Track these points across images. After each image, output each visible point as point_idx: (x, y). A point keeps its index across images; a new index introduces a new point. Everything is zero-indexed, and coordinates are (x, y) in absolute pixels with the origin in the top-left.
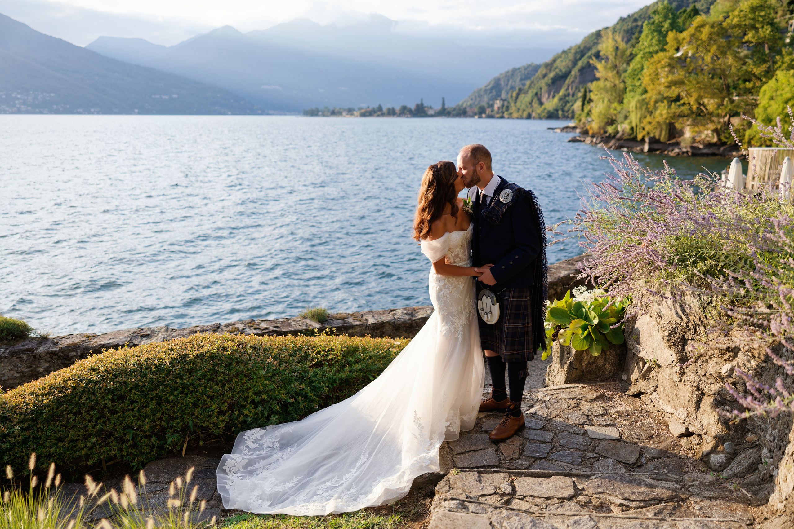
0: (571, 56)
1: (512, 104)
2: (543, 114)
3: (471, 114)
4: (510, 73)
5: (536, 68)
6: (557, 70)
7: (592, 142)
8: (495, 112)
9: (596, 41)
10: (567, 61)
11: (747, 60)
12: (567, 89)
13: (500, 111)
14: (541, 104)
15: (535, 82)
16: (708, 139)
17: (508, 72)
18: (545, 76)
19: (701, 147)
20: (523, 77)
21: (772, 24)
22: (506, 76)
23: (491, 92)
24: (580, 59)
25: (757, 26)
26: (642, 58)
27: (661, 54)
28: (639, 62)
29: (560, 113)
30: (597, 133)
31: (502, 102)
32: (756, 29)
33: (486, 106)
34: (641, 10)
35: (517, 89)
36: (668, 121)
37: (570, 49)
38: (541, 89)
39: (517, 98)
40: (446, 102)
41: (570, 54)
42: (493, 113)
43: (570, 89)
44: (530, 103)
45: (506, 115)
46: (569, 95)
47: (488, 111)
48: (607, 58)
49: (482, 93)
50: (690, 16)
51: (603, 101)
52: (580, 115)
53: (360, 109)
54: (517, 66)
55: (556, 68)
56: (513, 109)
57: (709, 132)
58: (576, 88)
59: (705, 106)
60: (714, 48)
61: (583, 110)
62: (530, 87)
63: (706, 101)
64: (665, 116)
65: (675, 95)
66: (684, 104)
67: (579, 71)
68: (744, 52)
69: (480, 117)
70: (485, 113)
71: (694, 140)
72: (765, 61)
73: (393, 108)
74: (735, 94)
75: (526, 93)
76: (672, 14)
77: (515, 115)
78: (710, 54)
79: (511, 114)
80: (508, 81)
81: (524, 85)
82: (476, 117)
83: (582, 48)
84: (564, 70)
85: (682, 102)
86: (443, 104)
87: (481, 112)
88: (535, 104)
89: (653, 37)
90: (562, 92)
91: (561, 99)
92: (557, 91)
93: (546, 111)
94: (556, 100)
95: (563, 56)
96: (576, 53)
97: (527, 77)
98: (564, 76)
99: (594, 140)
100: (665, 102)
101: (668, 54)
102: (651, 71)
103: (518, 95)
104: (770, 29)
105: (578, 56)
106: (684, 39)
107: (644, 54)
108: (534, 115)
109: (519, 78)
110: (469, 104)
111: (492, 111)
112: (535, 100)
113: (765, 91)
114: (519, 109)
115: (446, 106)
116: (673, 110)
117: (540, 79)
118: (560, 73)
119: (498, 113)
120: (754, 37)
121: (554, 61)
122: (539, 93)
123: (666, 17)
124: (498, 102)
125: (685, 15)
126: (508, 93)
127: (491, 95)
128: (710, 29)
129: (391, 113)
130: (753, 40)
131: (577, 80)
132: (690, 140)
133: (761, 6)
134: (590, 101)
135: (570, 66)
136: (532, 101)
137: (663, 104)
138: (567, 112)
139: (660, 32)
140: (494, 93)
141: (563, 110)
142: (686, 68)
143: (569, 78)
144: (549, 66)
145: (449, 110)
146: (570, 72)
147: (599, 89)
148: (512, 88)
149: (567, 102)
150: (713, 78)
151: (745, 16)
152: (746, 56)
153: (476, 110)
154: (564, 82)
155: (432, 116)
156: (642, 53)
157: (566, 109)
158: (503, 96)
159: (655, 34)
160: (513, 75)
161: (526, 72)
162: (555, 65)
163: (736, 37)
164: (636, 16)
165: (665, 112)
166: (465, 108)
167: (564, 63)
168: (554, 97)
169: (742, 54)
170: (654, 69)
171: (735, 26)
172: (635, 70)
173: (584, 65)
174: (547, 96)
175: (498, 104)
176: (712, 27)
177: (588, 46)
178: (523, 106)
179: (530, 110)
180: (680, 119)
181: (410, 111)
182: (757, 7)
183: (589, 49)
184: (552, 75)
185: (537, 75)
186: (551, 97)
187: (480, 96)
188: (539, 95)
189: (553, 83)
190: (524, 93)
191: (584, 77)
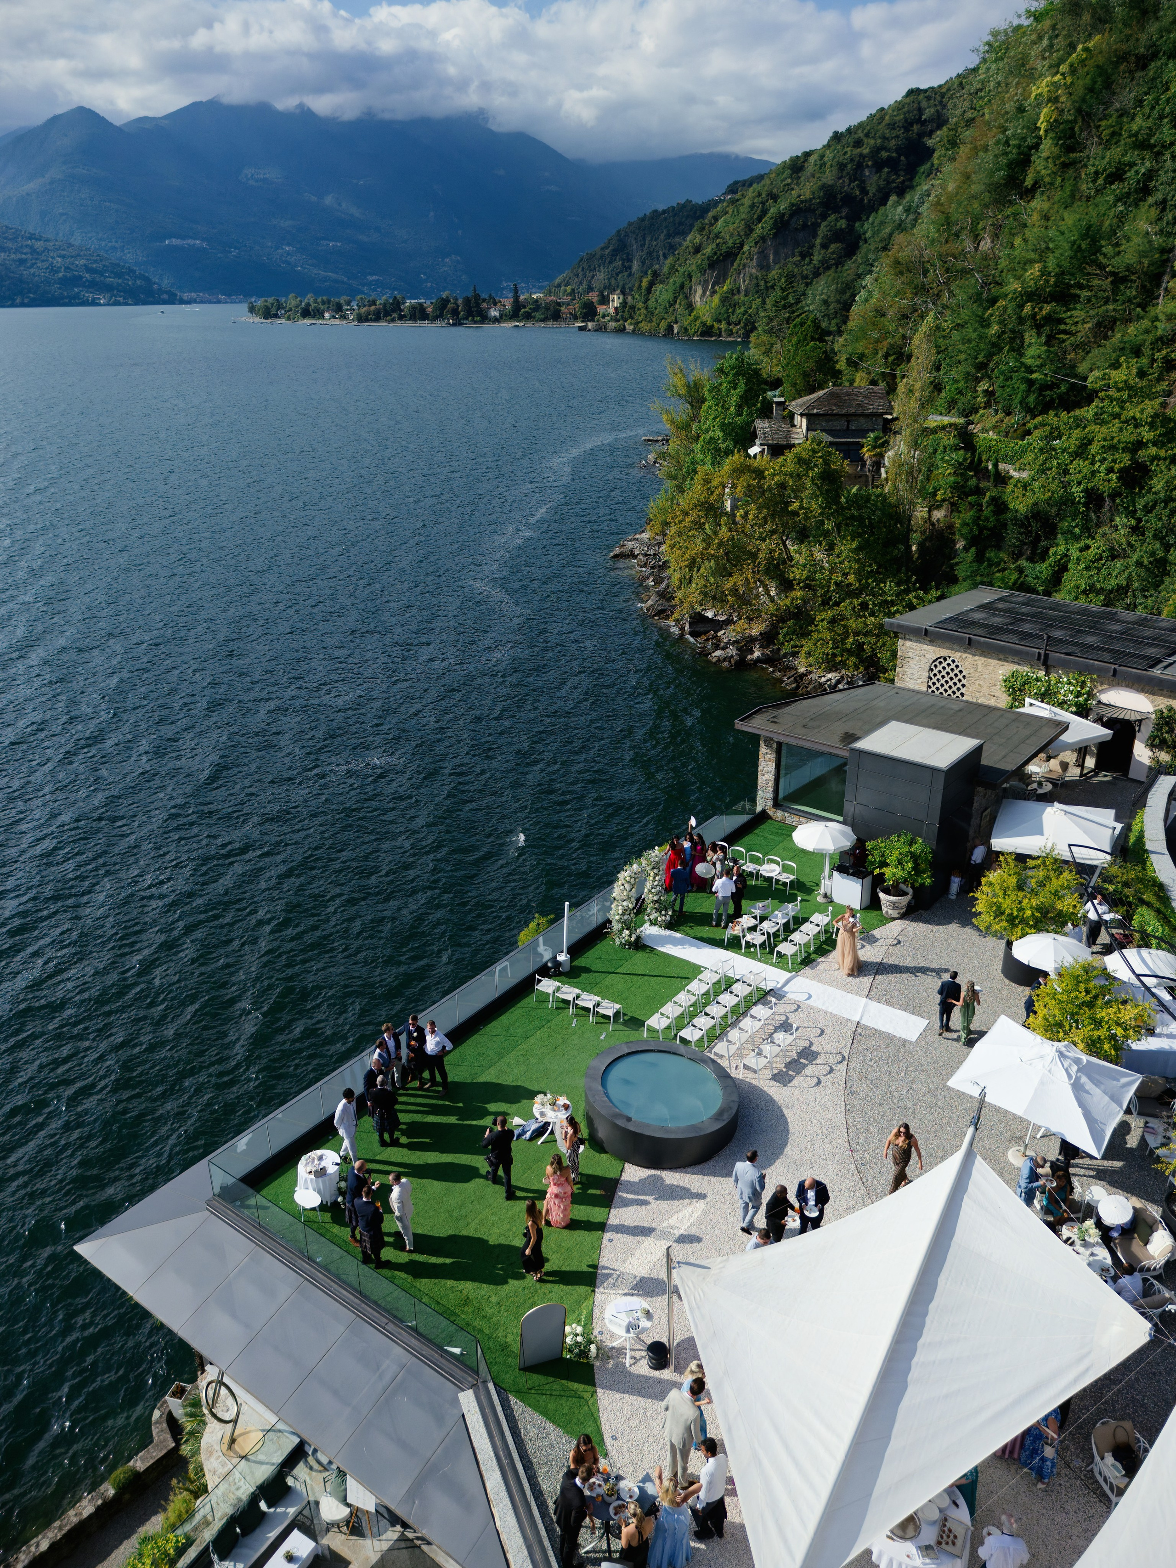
0: (744, 214)
1: (640, 305)
2: (694, 328)
3: (568, 317)
5: (695, 212)
6: (719, 240)
8: (610, 318)
9: (788, 181)
10: (737, 223)
12: (736, 281)
13: (619, 317)
14: (690, 307)
15: (681, 260)
17: (643, 219)
18: (698, 249)
24: (760, 218)
29: (724, 326)
31: (622, 297)
33: (595, 302)
35: (649, 273)
38: (690, 277)
39: (649, 291)
42: (605, 321)
43: (741, 280)
44: (672, 305)
45: (629, 326)
46: (738, 291)
47: (598, 316)
55: (717, 236)
56: (642, 313)
58: (753, 277)
62: (671, 271)
67: (758, 243)
69: (584, 328)
70: (592, 320)
75: (665, 281)
79: (638, 325)
81: (661, 265)
82: (578, 325)
84: (731, 242)
86: (516, 297)
87: (586, 315)
88: (680, 307)
90: (727, 286)
91: (724, 300)
92: (720, 282)
93: (698, 323)
95: (729, 211)
96: (752, 206)
98: (732, 254)
103: (651, 285)
105: (757, 213)
108: (677, 327)
111: (605, 316)
112: (680, 299)
114: (652, 315)
117: (689, 255)
118: (724, 248)
119: (614, 320)
121: (715, 220)
122: (687, 285)
124: (615, 297)
126: (631, 280)
131: (754, 263)
135: (742, 234)
136: (675, 299)
138: (736, 325)
141: (729, 324)
143: (739, 256)
144: (707, 229)
145: (527, 308)
146: (742, 245)
149: (735, 305)
154: (731, 266)
155: (496, 320)
157: (735, 318)
164: (860, 134)
166: (557, 304)
167: (731, 227)
168: (714, 292)
173: (765, 233)
174: (700, 291)
175: (615, 301)
178: (660, 309)
179: (671, 319)
181: (454, 312)
183: (776, 199)
184: (708, 250)
185: (684, 245)
186: (708, 293)
188: (686, 290)
189: (712, 265)
190: (662, 282)
191: (766, 257)
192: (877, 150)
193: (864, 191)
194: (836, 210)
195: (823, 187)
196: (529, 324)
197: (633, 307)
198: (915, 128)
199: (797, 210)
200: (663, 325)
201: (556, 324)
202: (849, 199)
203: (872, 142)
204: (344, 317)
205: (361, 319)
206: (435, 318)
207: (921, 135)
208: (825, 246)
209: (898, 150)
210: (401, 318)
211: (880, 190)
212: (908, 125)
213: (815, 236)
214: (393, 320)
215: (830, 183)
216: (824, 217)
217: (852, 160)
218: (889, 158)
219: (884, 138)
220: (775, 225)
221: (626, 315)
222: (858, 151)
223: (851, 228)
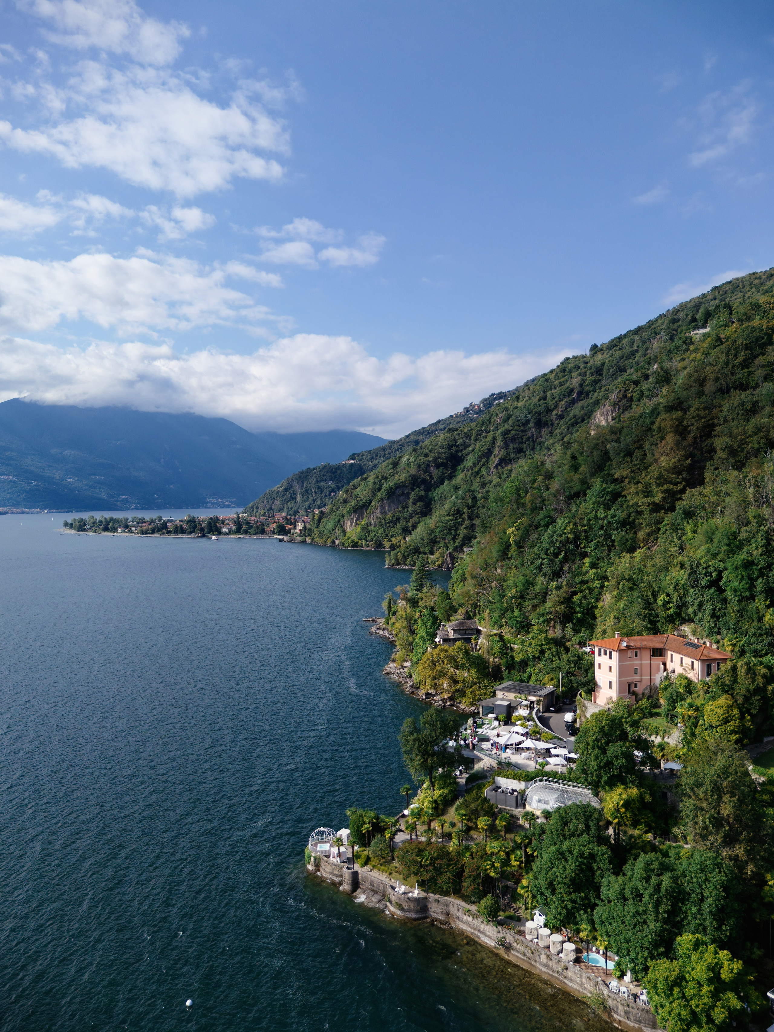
1: (315, 529)
8: (296, 535)
13: (302, 534)
14: (344, 532)
15: (337, 506)
24: (379, 490)
31: (303, 524)
38: (343, 516)
39: (319, 522)
41: (368, 484)
42: (294, 536)
43: (371, 519)
45: (308, 539)
46: (370, 523)
55: (356, 497)
58: (377, 519)
62: (332, 511)
67: (379, 501)
75: (328, 517)
77: (319, 540)
84: (364, 501)
90: (364, 521)
91: (363, 529)
92: (360, 520)
93: (350, 540)
96: (374, 483)
98: (366, 506)
103: (320, 519)
105: (377, 486)
108: (337, 542)
111: (294, 534)
112: (339, 528)
117: (342, 505)
118: (361, 502)
119: (300, 536)
121: (354, 489)
122: (341, 520)
124: (300, 524)
131: (378, 511)
135: (370, 496)
136: (335, 527)
138: (371, 542)
141: (367, 541)
143: (370, 507)
144: (350, 492)
146: (370, 502)
149: (370, 531)
154: (365, 511)
167: (364, 493)
168: (357, 524)
174: (349, 523)
175: (300, 526)
178: (326, 532)
184: (353, 503)
186: (354, 525)
188: (341, 523)
189: (355, 511)
191: (384, 508)
192: (436, 459)
193: (432, 478)
194: (418, 486)
195: (410, 476)
196: (247, 537)
197: (310, 530)
198: (454, 448)
199: (398, 486)
200: (329, 541)
201: (263, 537)
202: (424, 481)
203: (433, 455)
204: (130, 531)
205: (144, 533)
206: (191, 533)
207: (457, 451)
208: (414, 503)
209: (446, 459)
210: (168, 532)
211: (439, 477)
212: (450, 447)
213: (409, 498)
214: (163, 534)
215: (414, 473)
216: (413, 490)
217: (424, 463)
218: (442, 463)
219: (439, 453)
220: (388, 493)
221: (306, 534)
223: (427, 496)
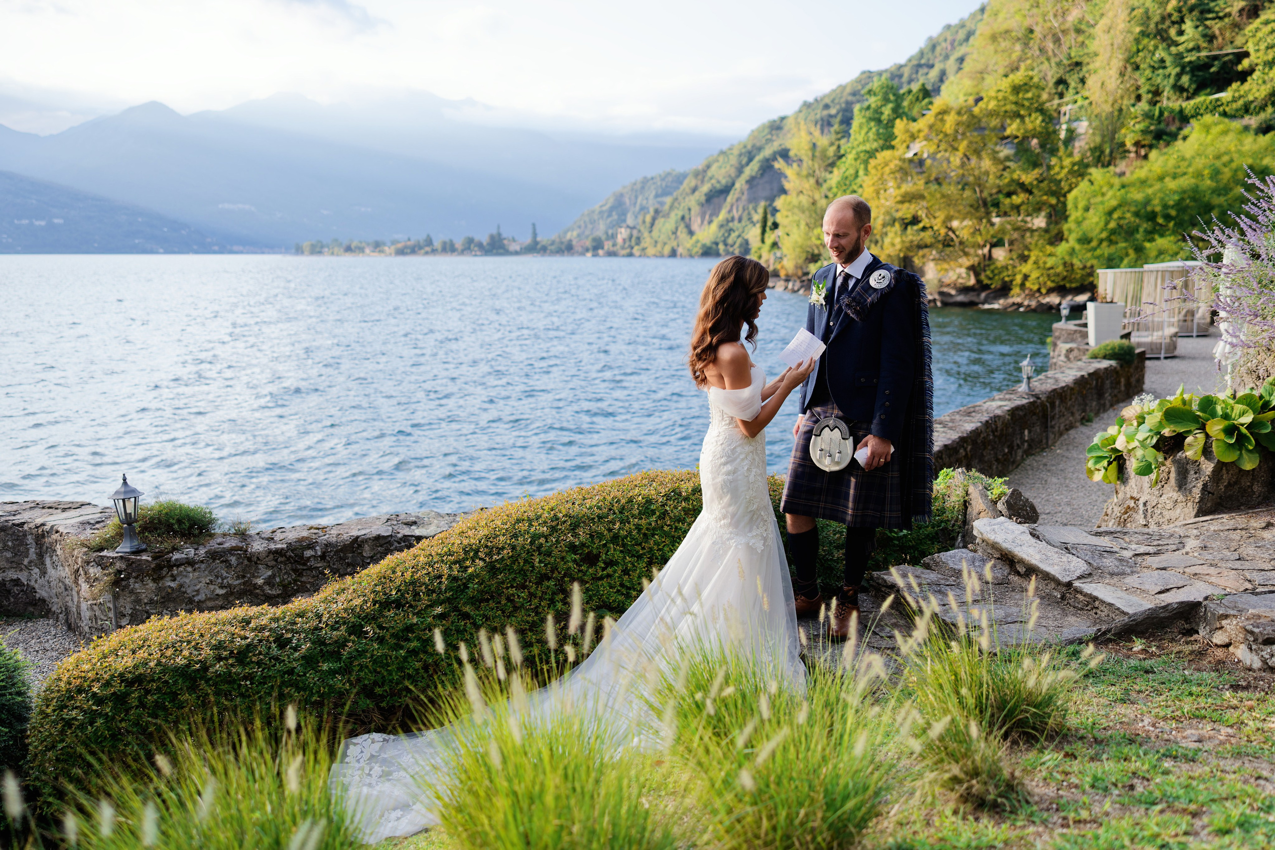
0: (733, 160)
1: (646, 234)
2: (695, 250)
3: (580, 249)
4: (638, 186)
5: (680, 179)
6: (713, 181)
7: (786, 288)
8: (618, 247)
9: (769, 137)
10: (728, 167)
11: (1008, 164)
12: (730, 211)
13: (627, 245)
14: (691, 233)
15: (680, 198)
16: (960, 281)
17: (635, 184)
18: (694, 190)
19: (953, 292)
20: (660, 191)
21: (1041, 110)
22: (632, 190)
23: (609, 216)
24: (747, 164)
25: (1022, 112)
26: (856, 159)
27: (887, 154)
28: (851, 165)
29: (721, 247)
30: (794, 275)
31: (628, 230)
32: (1022, 118)
33: (603, 237)
34: (834, 91)
35: (652, 211)
36: (902, 255)
37: (731, 149)
38: (690, 210)
39: (652, 224)
40: (538, 231)
41: (731, 157)
42: (615, 249)
43: (734, 211)
44: (674, 233)
45: (636, 251)
46: (733, 219)
47: (608, 245)
48: (801, 160)
49: (596, 217)
50: (917, 99)
51: (798, 225)
52: (760, 249)
53: (394, 242)
54: (649, 176)
55: (711, 178)
56: (647, 241)
57: (963, 271)
58: (744, 210)
59: (954, 232)
60: (963, 146)
61: (763, 241)
62: (672, 207)
63: (955, 224)
64: (898, 247)
65: (909, 216)
66: (924, 229)
67: (747, 182)
68: (1005, 151)
69: (595, 255)
70: (603, 248)
71: (941, 284)
72: (1035, 165)
73: (451, 241)
74: (994, 214)
75: (667, 216)
76: (894, 95)
77: (651, 251)
78: (960, 154)
79: (644, 249)
80: (636, 197)
81: (662, 204)
82: (589, 255)
83: (749, 147)
84: (724, 182)
85: (921, 225)
86: (535, 235)
87: (597, 246)
88: (682, 234)
89: (871, 129)
90: (723, 215)
91: (721, 226)
92: (715, 213)
93: (699, 245)
94: (714, 227)
95: (721, 159)
96: (740, 155)
97: (665, 192)
98: (725, 191)
99: (790, 285)
100: (897, 225)
101: (897, 153)
102: (876, 179)
103: (654, 219)
104: (1040, 118)
105: (745, 160)
106: (919, 131)
107: (858, 154)
108: (680, 250)
109: (654, 193)
110: (575, 233)
111: (614, 245)
112: (682, 227)
113: (1076, 198)
114: (656, 242)
115: (539, 239)
116: (910, 237)
117: (687, 194)
118: (718, 186)
119: (623, 248)
120: (1018, 130)
121: (708, 167)
122: (687, 217)
123: (886, 100)
124: (623, 230)
125: (910, 97)
126: (636, 217)
127: (610, 220)
128: (956, 117)
129: (449, 248)
130: (1019, 134)
131: (745, 197)
132: (936, 282)
133: (1026, 84)
134: (775, 226)
135: (733, 175)
136: (677, 228)
137: (893, 229)
138: (732, 246)
139: (879, 121)
140: (615, 216)
141: (726, 245)
142: (925, 175)
143: (732, 192)
144: (701, 174)
145: (544, 243)
146: (733, 184)
147: (791, 208)
148: (643, 209)
149: (731, 230)
150: (963, 189)
151: (1005, 98)
152: (1007, 158)
153: (589, 243)
154: (725, 199)
155: (516, 253)
156: (854, 152)
157: (730, 241)
158: (630, 221)
159: (872, 124)
160: (643, 188)
161: (664, 184)
162: (709, 174)
163: (993, 129)
165: (898, 240)
166: (571, 241)
167: (723, 171)
168: (710, 222)
169: (1002, 155)
170: (879, 175)
171: (992, 114)
172: (846, 178)
173: (754, 174)
174: (699, 220)
175: (623, 234)
176: (959, 113)
177: (758, 144)
178: (663, 238)
179: (674, 244)
180: (921, 253)
181: (480, 245)
182: (1020, 86)
183: (760, 149)
184: (705, 188)
185: (682, 188)
186: (706, 222)
187: (593, 222)
188: (687, 220)
189: (708, 201)
190: (663, 216)
191: (755, 192)
200: (667, 249)
201: (570, 256)
203: (837, 105)
220: (762, 168)
222: (825, 113)
